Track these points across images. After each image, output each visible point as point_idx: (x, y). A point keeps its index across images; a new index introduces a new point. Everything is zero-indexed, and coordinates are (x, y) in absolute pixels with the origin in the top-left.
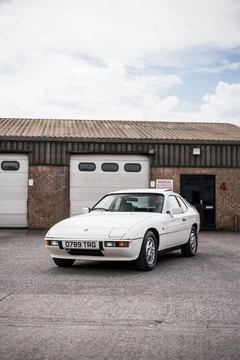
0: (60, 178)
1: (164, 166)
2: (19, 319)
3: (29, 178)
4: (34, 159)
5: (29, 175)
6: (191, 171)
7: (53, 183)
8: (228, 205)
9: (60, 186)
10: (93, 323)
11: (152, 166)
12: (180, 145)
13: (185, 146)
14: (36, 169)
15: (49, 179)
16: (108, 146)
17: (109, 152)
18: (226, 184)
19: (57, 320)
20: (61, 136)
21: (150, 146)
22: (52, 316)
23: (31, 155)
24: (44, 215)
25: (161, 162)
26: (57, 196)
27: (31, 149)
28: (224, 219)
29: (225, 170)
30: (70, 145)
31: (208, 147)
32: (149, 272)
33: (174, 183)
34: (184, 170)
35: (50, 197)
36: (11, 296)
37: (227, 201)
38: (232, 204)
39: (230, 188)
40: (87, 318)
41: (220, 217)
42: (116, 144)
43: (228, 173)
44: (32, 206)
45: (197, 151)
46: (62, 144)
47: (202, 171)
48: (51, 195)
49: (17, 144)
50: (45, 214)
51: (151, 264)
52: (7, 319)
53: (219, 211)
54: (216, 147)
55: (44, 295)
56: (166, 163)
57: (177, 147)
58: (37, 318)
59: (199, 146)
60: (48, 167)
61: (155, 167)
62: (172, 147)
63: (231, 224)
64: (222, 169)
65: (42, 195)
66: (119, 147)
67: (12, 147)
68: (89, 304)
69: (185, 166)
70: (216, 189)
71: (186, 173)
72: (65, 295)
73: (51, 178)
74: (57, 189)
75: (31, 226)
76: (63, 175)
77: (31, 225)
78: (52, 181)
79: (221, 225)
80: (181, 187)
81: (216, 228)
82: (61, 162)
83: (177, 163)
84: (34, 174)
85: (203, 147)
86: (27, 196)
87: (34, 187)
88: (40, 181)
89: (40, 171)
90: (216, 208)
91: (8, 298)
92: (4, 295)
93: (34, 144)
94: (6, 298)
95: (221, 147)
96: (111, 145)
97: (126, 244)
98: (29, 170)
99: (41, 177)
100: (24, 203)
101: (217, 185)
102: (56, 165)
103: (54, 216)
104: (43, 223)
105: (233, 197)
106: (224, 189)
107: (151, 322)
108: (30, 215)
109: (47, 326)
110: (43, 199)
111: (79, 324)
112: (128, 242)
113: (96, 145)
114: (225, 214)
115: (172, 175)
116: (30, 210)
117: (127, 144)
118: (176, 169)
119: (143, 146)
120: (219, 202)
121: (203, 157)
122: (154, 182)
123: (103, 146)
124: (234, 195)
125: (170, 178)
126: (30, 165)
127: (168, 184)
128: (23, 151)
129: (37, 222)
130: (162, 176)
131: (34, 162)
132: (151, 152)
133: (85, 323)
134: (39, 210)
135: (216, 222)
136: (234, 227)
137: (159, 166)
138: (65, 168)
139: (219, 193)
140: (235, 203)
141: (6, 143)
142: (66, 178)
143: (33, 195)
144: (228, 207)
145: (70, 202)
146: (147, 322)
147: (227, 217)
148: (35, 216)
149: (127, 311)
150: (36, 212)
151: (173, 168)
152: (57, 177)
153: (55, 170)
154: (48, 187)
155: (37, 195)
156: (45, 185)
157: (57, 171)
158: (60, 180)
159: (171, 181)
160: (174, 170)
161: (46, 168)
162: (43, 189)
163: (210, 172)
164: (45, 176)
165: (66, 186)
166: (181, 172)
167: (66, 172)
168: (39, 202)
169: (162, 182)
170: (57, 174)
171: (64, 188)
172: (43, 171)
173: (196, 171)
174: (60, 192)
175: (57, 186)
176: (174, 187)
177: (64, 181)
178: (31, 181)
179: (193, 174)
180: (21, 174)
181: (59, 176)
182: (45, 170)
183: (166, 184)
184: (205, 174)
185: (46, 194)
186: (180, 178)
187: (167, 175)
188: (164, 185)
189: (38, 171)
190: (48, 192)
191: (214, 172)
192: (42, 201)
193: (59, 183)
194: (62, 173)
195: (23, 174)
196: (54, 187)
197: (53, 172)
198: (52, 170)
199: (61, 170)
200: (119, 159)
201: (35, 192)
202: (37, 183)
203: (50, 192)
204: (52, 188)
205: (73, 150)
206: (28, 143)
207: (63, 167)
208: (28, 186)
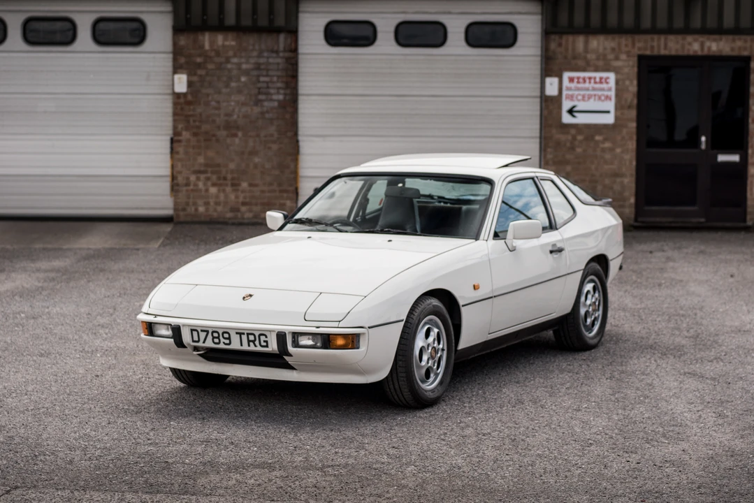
0: (268, 70)
1: (588, 30)
3: (176, 69)
4: (188, 10)
5: (175, 60)
6: (672, 46)
7: (245, 84)
9: (268, 94)
11: (551, 30)
14: (195, 41)
15: (235, 72)
24: (221, 182)
25: (579, 19)
26: (260, 123)
32: (422, 414)
33: (617, 82)
34: (649, 44)
35: (238, 128)
44: (186, 153)
47: (708, 44)
48: (241, 122)
50: (225, 179)
51: (432, 391)
56: (595, 19)
60: (231, 35)
61: (562, 33)
65: (214, 121)
69: (654, 30)
70: (751, 101)
71: (656, 53)
73: (240, 69)
74: (258, 102)
75: (182, 213)
76: (277, 61)
77: (184, 210)
78: (243, 79)
80: (640, 94)
81: (749, 223)
82: (271, 21)
83: (629, 20)
84: (190, 55)
86: (171, 125)
87: (190, 98)
88: (208, 78)
89: (207, 46)
90: (750, 161)
97: (352, 341)
98: (175, 44)
100: (162, 145)
101: (752, 90)
102: (255, 29)
103: (251, 185)
104: (217, 204)
108: (180, 179)
110: (218, 133)
112: (357, 336)
115: (611, 56)
116: (179, 166)
118: (624, 41)
122: (555, 80)
125: (607, 70)
126: (178, 30)
127: (598, 86)
129: (200, 202)
131: (187, 20)
134: (206, 165)
135: (749, 202)
137: (573, 30)
138: (282, 37)
142: (285, 70)
143: (188, 122)
145: (297, 141)
148: (196, 185)
150: (196, 172)
151: (617, 37)
152: (258, 67)
153: (254, 45)
154: (233, 97)
155: (200, 121)
156: (224, 90)
157: (257, 47)
158: (267, 76)
159: (608, 78)
160: (619, 44)
161: (225, 39)
162: (218, 102)
163: (732, 49)
164: (221, 64)
165: (285, 94)
166: (639, 49)
167: (285, 51)
168: (205, 140)
169: (581, 80)
170: (259, 56)
171: (279, 101)
172: (215, 47)
173: (690, 44)
174: (267, 112)
175: (259, 93)
176: (617, 95)
177: (278, 77)
178: (180, 79)
179: (680, 53)
180: (152, 55)
181: (263, 64)
182: (223, 46)
183: (593, 85)
184: (718, 54)
185: (226, 118)
186: (639, 67)
187: (598, 59)
188: (587, 89)
189: (202, 47)
190: (233, 110)
191: (745, 49)
192: (214, 138)
193: (265, 85)
194: (274, 55)
195: (156, 55)
196: (251, 95)
197: (245, 50)
198: (244, 44)
199: (269, 43)
200: (447, 10)
201: (194, 110)
202: (198, 84)
203: (239, 111)
204: (243, 98)
207: (275, 35)
208: (174, 93)
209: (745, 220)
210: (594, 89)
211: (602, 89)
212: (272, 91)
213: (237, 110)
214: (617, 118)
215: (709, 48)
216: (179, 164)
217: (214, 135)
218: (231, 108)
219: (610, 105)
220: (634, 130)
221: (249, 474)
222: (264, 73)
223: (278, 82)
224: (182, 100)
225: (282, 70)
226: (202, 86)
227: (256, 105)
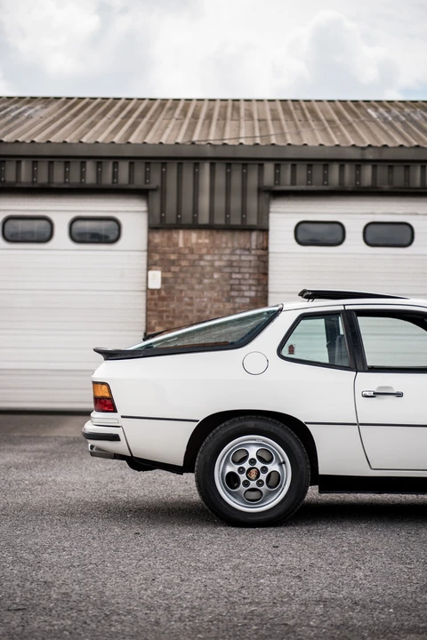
0: (240, 267)
3: (149, 267)
4: (163, 209)
5: (149, 257)
7: (218, 281)
9: (240, 290)
14: (169, 239)
15: (208, 269)
16: (383, 172)
17: (386, 187)
20: (242, 141)
23: (156, 198)
27: (155, 181)
30: (269, 169)
42: (407, 164)
46: (245, 166)
49: (115, 165)
60: (204, 233)
65: (187, 317)
66: (417, 173)
67: (99, 175)
73: (212, 266)
74: (230, 299)
76: (249, 258)
78: (216, 276)
82: (243, 220)
84: (164, 253)
86: (143, 320)
87: (163, 293)
88: (182, 275)
89: (181, 244)
93: (164, 165)
96: (391, 167)
98: (149, 242)
99: (184, 263)
102: (229, 228)
113: (348, 169)
123: (367, 172)
126: (152, 228)
128: (132, 186)
131: (162, 219)
138: (254, 235)
141: (83, 165)
142: (257, 267)
143: (162, 317)
152: (230, 264)
153: (226, 243)
154: (205, 294)
155: (173, 317)
156: (197, 287)
157: (230, 245)
158: (239, 273)
161: (199, 238)
162: (191, 298)
164: (195, 261)
165: (257, 291)
167: (257, 249)
170: (232, 254)
171: (250, 297)
172: (189, 245)
174: (239, 308)
175: (232, 290)
177: (250, 274)
178: (154, 275)
180: (127, 253)
181: (236, 261)
182: (197, 244)
185: (199, 314)
189: (177, 244)
190: (206, 307)
193: (237, 282)
194: (247, 253)
195: (131, 253)
196: (223, 292)
197: (218, 248)
198: (217, 242)
199: (242, 241)
200: (414, 212)
201: (167, 306)
202: (171, 281)
203: (212, 307)
204: (216, 295)
205: (279, 184)
206: (147, 164)
207: (247, 234)
208: (147, 288)
212: (244, 288)
213: (209, 306)
218: (204, 304)
222: (237, 270)
223: (250, 278)
225: (254, 267)
226: (176, 282)
227: (229, 301)
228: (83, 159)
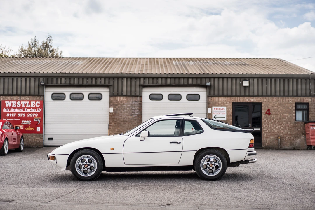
0: (134, 106)
1: (219, 96)
2: (79, 202)
3: (110, 106)
4: (113, 91)
5: (110, 104)
6: (241, 100)
7: (128, 110)
8: (272, 128)
9: (135, 113)
10: (126, 205)
11: (209, 96)
12: (232, 78)
13: (236, 80)
14: (115, 99)
16: (173, 80)
17: (174, 84)
18: (270, 110)
19: (103, 203)
20: (135, 72)
21: (208, 80)
22: (101, 201)
23: (112, 88)
25: (216, 93)
26: (132, 120)
27: (111, 83)
28: (269, 139)
29: (270, 99)
30: (142, 80)
31: (256, 80)
33: (227, 110)
34: (235, 99)
35: (126, 122)
36: (78, 190)
37: (272, 124)
38: (276, 126)
39: (274, 113)
40: (122, 202)
41: (266, 138)
42: (179, 78)
43: (272, 101)
44: (113, 128)
45: (246, 83)
46: (135, 79)
47: (250, 99)
48: (127, 120)
49: (100, 79)
52: (71, 202)
53: (265, 133)
54: (262, 80)
55: (101, 190)
56: (221, 93)
57: (230, 80)
58: (90, 202)
59: (248, 79)
60: (125, 97)
61: (212, 97)
62: (225, 80)
63: (275, 143)
64: (268, 98)
65: (120, 120)
66: (182, 81)
67: (96, 82)
68: (128, 195)
69: (236, 96)
70: (262, 114)
71: (237, 102)
72: (114, 190)
73: (127, 106)
74: (132, 115)
76: (137, 104)
78: (128, 109)
79: (267, 144)
80: (233, 113)
81: (263, 147)
82: (135, 94)
83: (229, 93)
84: (114, 103)
85: (251, 80)
86: (108, 121)
87: (114, 114)
88: (119, 109)
89: (118, 100)
90: (263, 130)
91: (76, 191)
92: (74, 189)
93: (114, 79)
94: (75, 191)
95: (267, 80)
96: (175, 79)
98: (110, 100)
99: (119, 105)
100: (106, 126)
101: (263, 111)
102: (131, 96)
105: (277, 121)
106: (269, 114)
107: (163, 205)
109: (95, 206)
110: (121, 123)
111: (116, 206)
113: (163, 80)
114: (270, 135)
115: (225, 103)
117: (188, 78)
118: (228, 98)
119: (201, 79)
120: (265, 125)
121: (251, 88)
122: (211, 109)
123: (169, 80)
124: (278, 119)
125: (224, 106)
126: (111, 96)
128: (105, 85)
130: (217, 104)
131: (113, 93)
132: (208, 84)
133: (120, 205)
134: (118, 132)
135: (263, 141)
136: (278, 146)
137: (215, 96)
138: (138, 98)
139: (265, 118)
140: (278, 125)
141: (92, 79)
142: (139, 106)
143: (113, 120)
144: (273, 129)
146: (161, 205)
147: (271, 137)
149: (151, 199)
151: (226, 97)
152: (132, 106)
153: (131, 100)
154: (125, 114)
155: (116, 120)
156: (123, 112)
157: (132, 100)
158: (134, 108)
159: (224, 108)
160: (227, 99)
161: (123, 98)
162: (121, 115)
163: (257, 101)
164: (122, 105)
165: (139, 113)
166: (232, 101)
167: (139, 101)
168: (118, 125)
169: (217, 109)
170: (132, 103)
171: (137, 114)
172: (121, 100)
173: (246, 99)
174: (134, 117)
175: (132, 112)
176: (227, 113)
178: (111, 109)
179: (243, 102)
180: (104, 103)
182: (123, 100)
183: (220, 110)
184: (253, 102)
185: (123, 119)
186: (232, 105)
187: (222, 103)
188: (219, 111)
189: (117, 100)
190: (125, 117)
191: (260, 101)
192: (120, 125)
193: (134, 110)
194: (136, 102)
195: (105, 103)
196: (130, 113)
197: (129, 101)
198: (128, 100)
199: (135, 99)
200: (181, 91)
201: (115, 117)
202: (116, 110)
203: (127, 117)
204: (128, 114)
205: (145, 84)
206: (109, 79)
207: (136, 97)
208: (110, 112)
209: (262, 146)
210: (221, 111)
211: (223, 111)
212: (135, 112)
213: (126, 117)
214: (227, 119)
215: (251, 100)
216: (111, 131)
217: (120, 124)
219: (225, 115)
220: (232, 122)
221: (140, 187)
222: (134, 107)
223: (137, 109)
224: (112, 114)
225: (138, 106)
226: (117, 111)
227: (131, 115)
228: (92, 78)
